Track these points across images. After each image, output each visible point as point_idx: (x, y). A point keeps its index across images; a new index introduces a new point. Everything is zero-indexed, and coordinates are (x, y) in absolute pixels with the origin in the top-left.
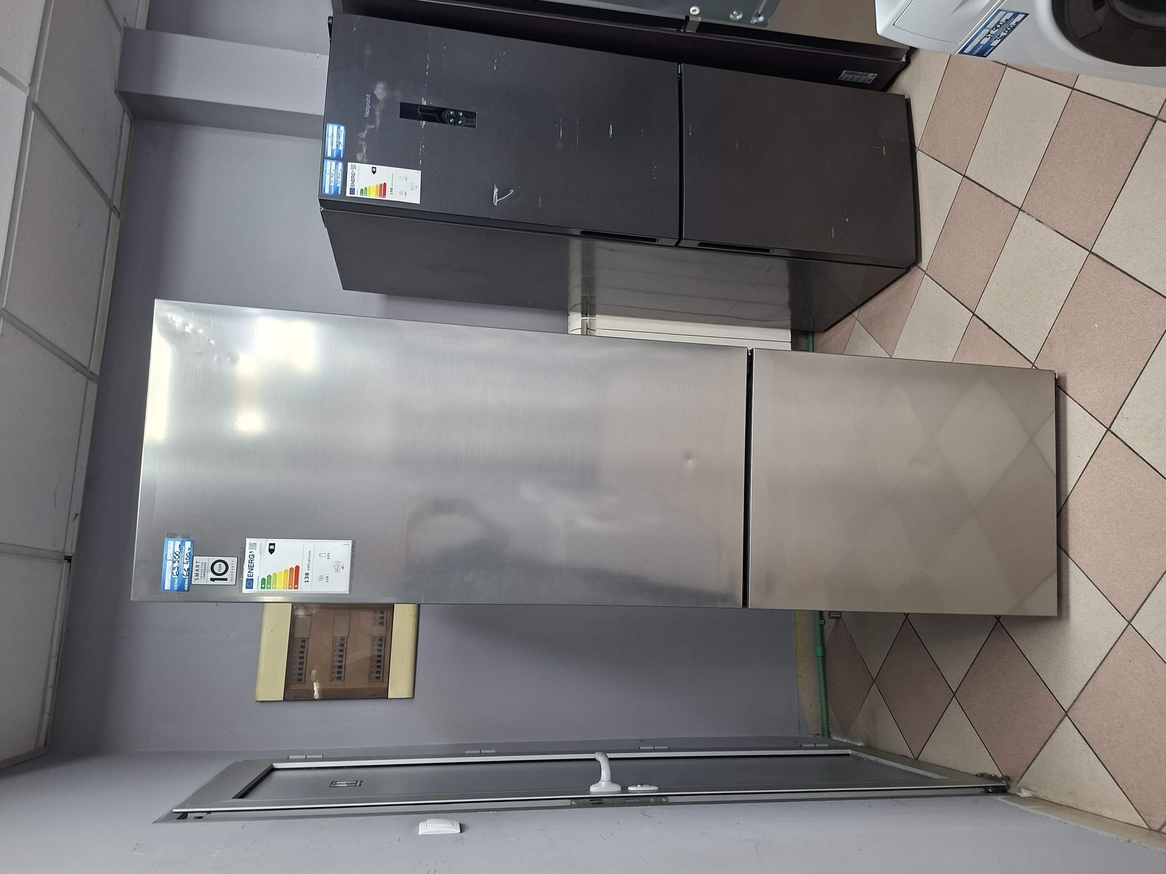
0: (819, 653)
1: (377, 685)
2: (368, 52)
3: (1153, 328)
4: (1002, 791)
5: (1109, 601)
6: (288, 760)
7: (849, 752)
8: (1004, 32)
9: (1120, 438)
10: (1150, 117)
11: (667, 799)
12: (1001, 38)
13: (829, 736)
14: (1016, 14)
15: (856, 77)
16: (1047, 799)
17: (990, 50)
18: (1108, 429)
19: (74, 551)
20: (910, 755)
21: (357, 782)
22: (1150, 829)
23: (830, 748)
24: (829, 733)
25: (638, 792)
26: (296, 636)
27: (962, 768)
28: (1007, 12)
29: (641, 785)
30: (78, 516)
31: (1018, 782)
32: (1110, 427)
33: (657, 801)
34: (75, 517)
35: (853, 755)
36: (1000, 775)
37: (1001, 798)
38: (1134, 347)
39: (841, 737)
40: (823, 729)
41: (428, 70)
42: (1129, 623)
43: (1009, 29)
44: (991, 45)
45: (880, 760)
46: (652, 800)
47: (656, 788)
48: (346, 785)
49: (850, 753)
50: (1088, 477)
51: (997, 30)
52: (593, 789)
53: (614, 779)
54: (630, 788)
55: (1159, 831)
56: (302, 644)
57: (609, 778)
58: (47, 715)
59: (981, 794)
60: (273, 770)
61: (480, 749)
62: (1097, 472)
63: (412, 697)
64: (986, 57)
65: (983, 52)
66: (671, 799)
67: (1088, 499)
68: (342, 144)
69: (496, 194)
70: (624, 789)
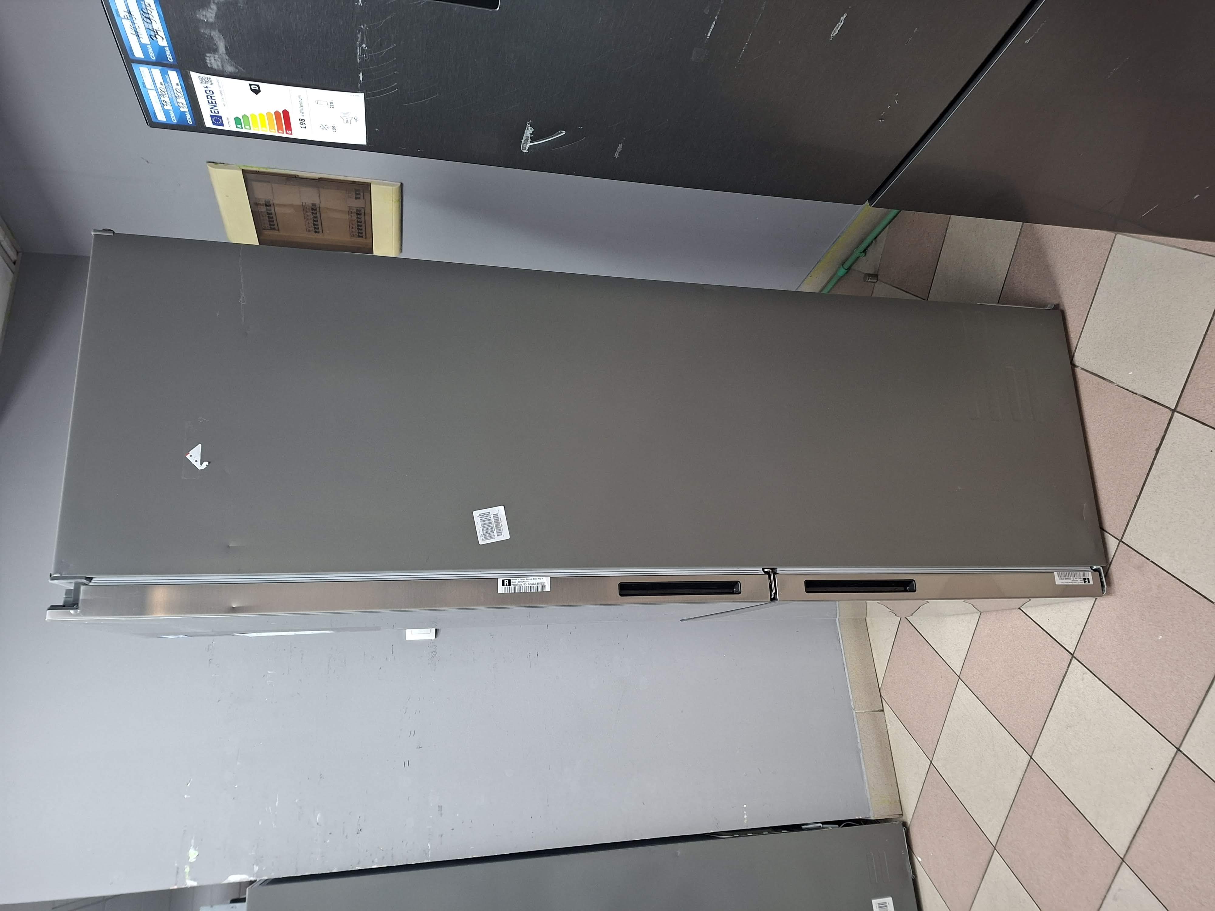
1: (360, 240)
26: (257, 197)
56: (267, 204)
68: (161, 33)
69: (529, 135)
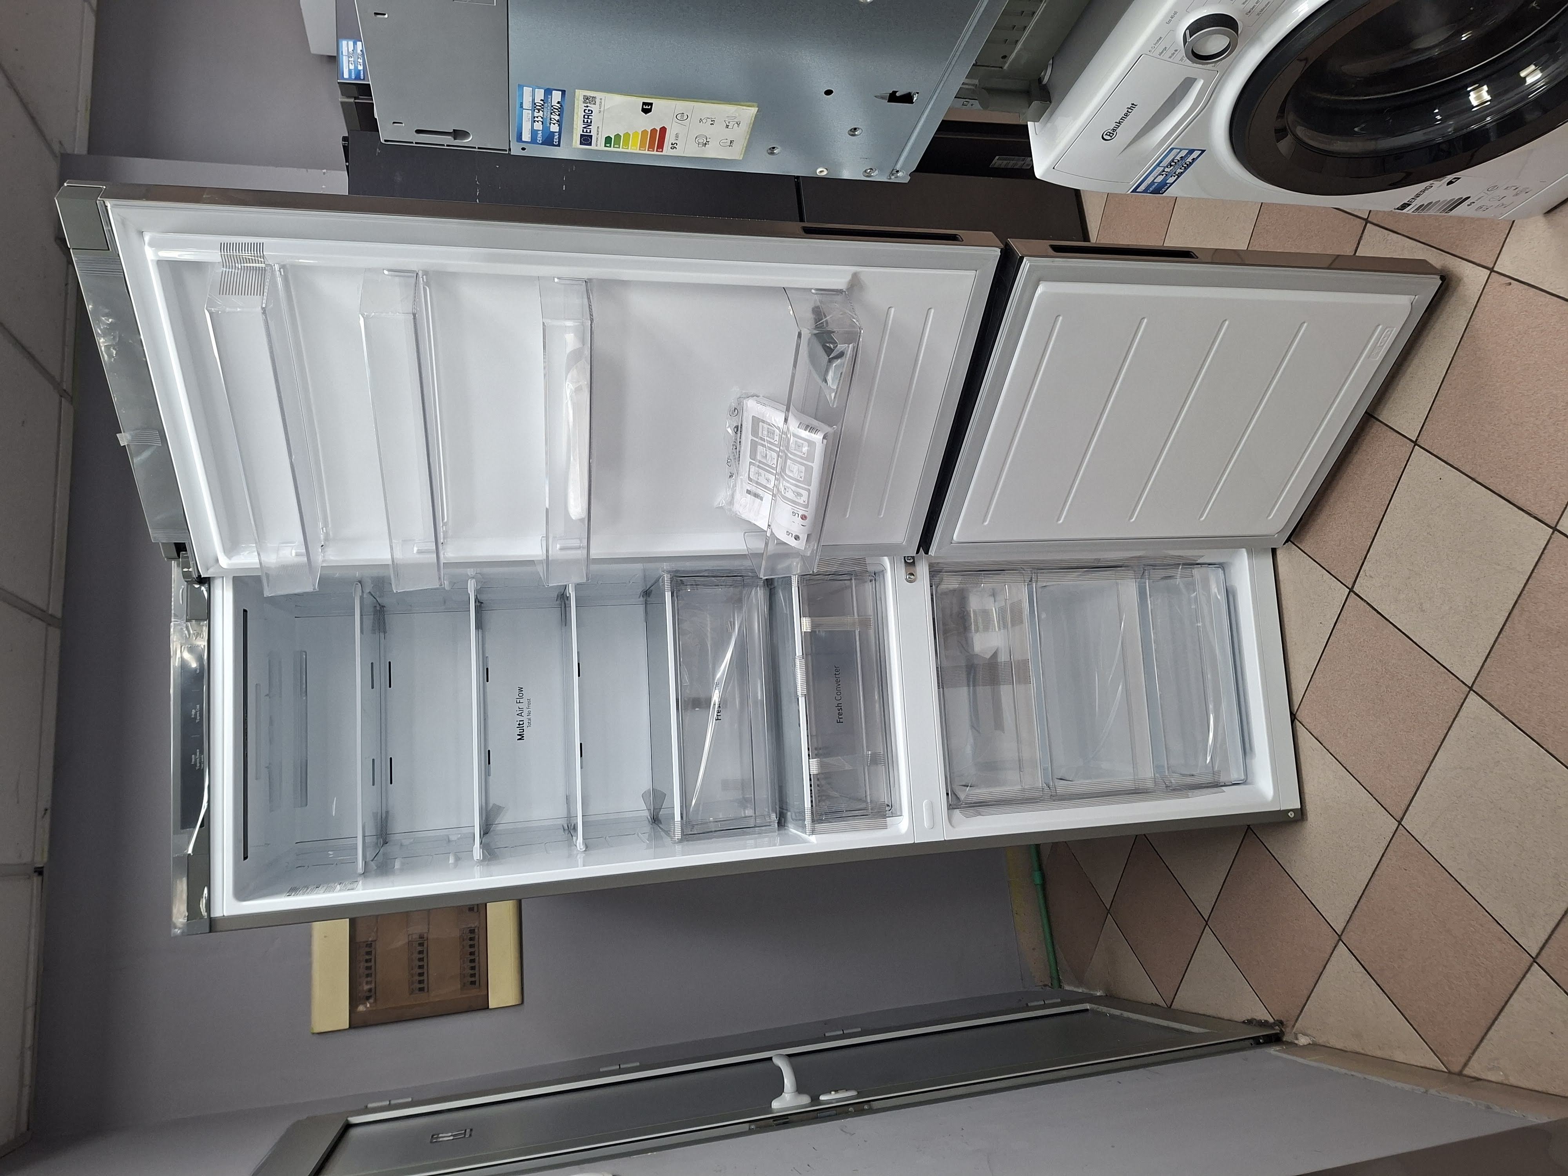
0: (1038, 881)
1: (474, 992)
2: (399, 179)
3: (1389, 469)
4: (1275, 1039)
5: (1375, 798)
6: (367, 1111)
7: (1088, 1006)
8: (1181, 169)
9: (1365, 601)
10: (1359, 219)
11: (870, 1105)
12: (1177, 175)
13: (1060, 986)
14: (1191, 151)
15: (1012, 162)
16: (1328, 1045)
17: (1166, 187)
18: (1351, 590)
19: (45, 860)
20: (1162, 1004)
21: (466, 1131)
22: (1450, 1072)
23: (1062, 1004)
24: (1059, 981)
25: (833, 1101)
26: (358, 940)
27: (1225, 1015)
28: (1181, 150)
29: (835, 1091)
30: (49, 812)
31: (1293, 1026)
32: (1353, 586)
33: (858, 1109)
34: (45, 814)
35: (1092, 1010)
36: (1271, 1020)
37: (1275, 1051)
38: (1369, 491)
39: (1075, 987)
40: (1051, 977)
41: (479, 197)
42: (1400, 823)
43: (1186, 165)
44: (1167, 182)
45: (1126, 1014)
46: (851, 1109)
47: (853, 1093)
48: (452, 1138)
49: (1088, 1008)
50: (1334, 649)
51: (1172, 167)
52: (776, 1104)
53: (800, 1089)
54: (822, 1098)
55: (1460, 1074)
56: (368, 949)
57: (794, 1088)
58: (27, 1088)
59: (1251, 1047)
60: (348, 1126)
61: (619, 1061)
62: (1343, 642)
63: (520, 1003)
64: (1162, 193)
65: (1159, 189)
66: (875, 1105)
67: (1337, 675)
70: (815, 1100)
